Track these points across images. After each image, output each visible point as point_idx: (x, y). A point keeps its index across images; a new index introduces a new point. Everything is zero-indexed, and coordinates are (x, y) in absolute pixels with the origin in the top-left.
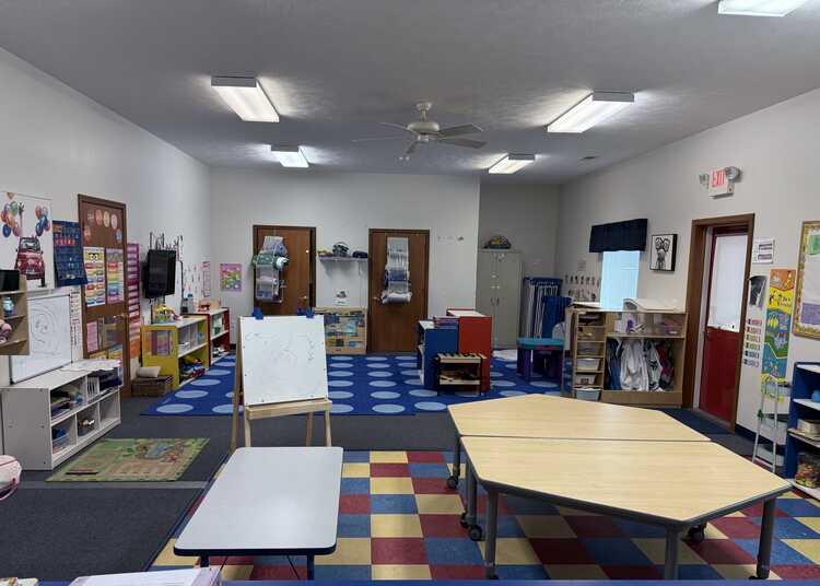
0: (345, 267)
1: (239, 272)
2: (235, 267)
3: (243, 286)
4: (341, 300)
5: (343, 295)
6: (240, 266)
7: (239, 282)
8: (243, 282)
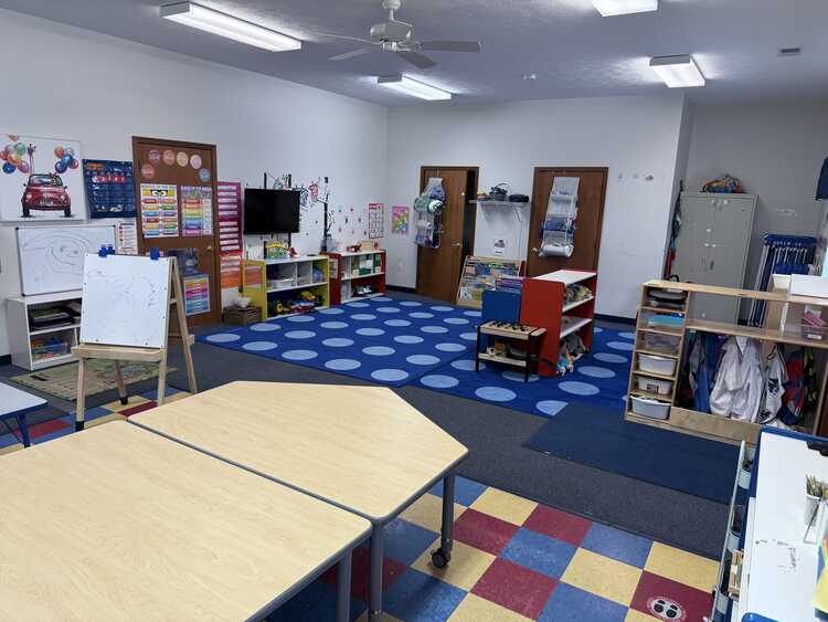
0: (506, 212)
1: (407, 216)
2: (404, 209)
3: (410, 229)
4: (500, 249)
5: (501, 244)
6: (407, 209)
7: (407, 225)
8: (410, 224)
